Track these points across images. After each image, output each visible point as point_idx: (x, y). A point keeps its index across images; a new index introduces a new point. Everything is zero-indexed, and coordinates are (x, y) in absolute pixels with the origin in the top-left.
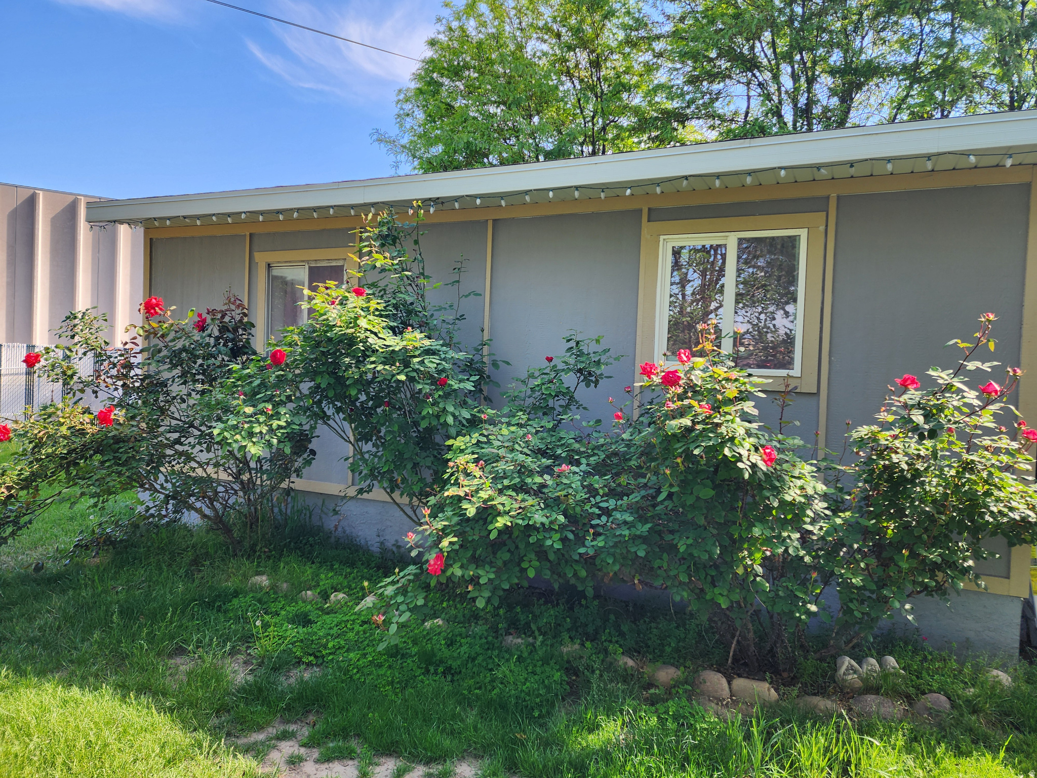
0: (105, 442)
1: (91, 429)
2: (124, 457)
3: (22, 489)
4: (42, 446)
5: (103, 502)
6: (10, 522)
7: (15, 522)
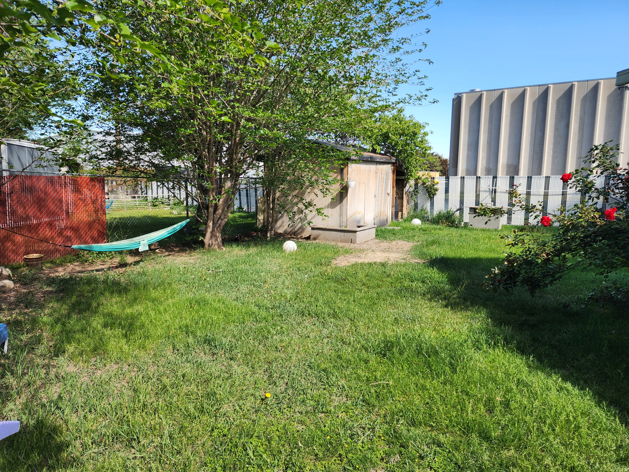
0: (610, 232)
1: (599, 222)
2: (622, 243)
3: (555, 256)
4: (569, 231)
5: (607, 273)
6: (550, 275)
7: (553, 276)
